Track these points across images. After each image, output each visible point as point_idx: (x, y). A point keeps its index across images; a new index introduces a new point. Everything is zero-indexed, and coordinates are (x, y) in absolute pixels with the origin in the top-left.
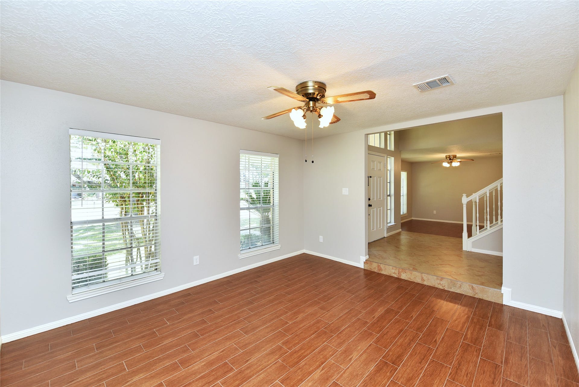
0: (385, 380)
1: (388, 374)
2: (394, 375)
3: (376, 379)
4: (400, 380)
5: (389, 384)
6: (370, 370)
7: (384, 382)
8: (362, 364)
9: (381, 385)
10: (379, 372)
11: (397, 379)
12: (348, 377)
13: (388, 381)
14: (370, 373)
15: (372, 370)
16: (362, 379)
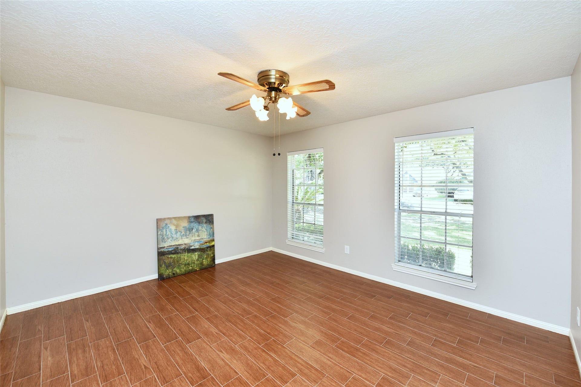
0: (185, 370)
1: (190, 375)
2: (186, 379)
3: (190, 363)
4: (178, 381)
5: (179, 371)
6: (202, 362)
7: (184, 368)
8: (211, 358)
9: (182, 365)
10: (196, 368)
11: (181, 379)
12: (202, 346)
13: (183, 372)
14: (198, 361)
15: (201, 363)
16: (195, 354)
